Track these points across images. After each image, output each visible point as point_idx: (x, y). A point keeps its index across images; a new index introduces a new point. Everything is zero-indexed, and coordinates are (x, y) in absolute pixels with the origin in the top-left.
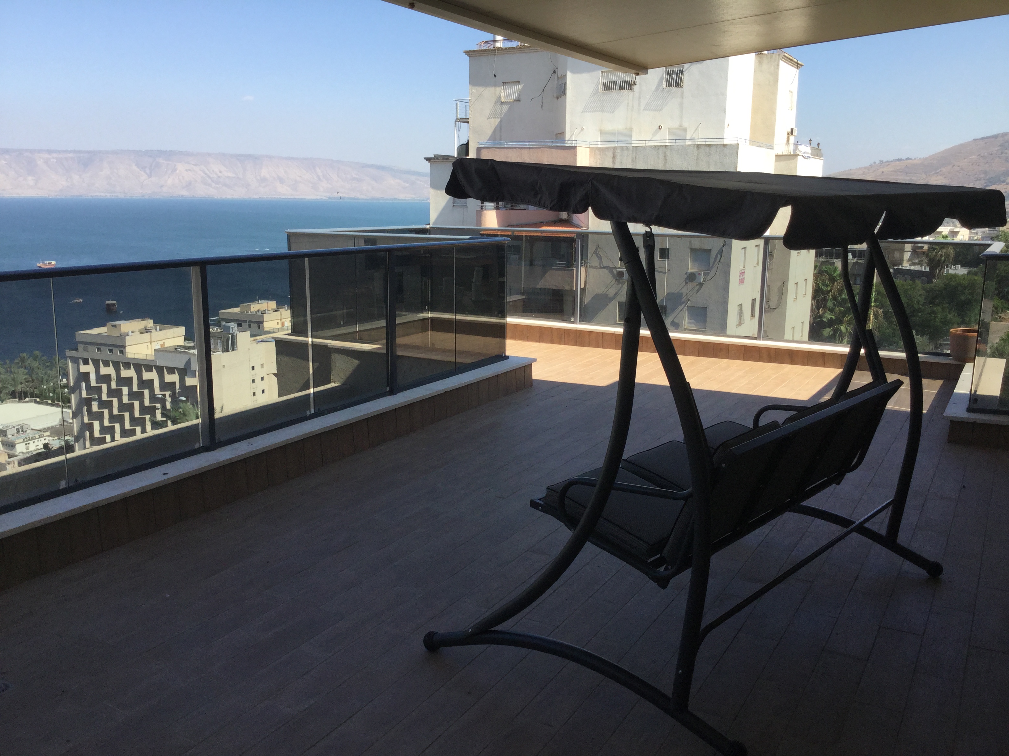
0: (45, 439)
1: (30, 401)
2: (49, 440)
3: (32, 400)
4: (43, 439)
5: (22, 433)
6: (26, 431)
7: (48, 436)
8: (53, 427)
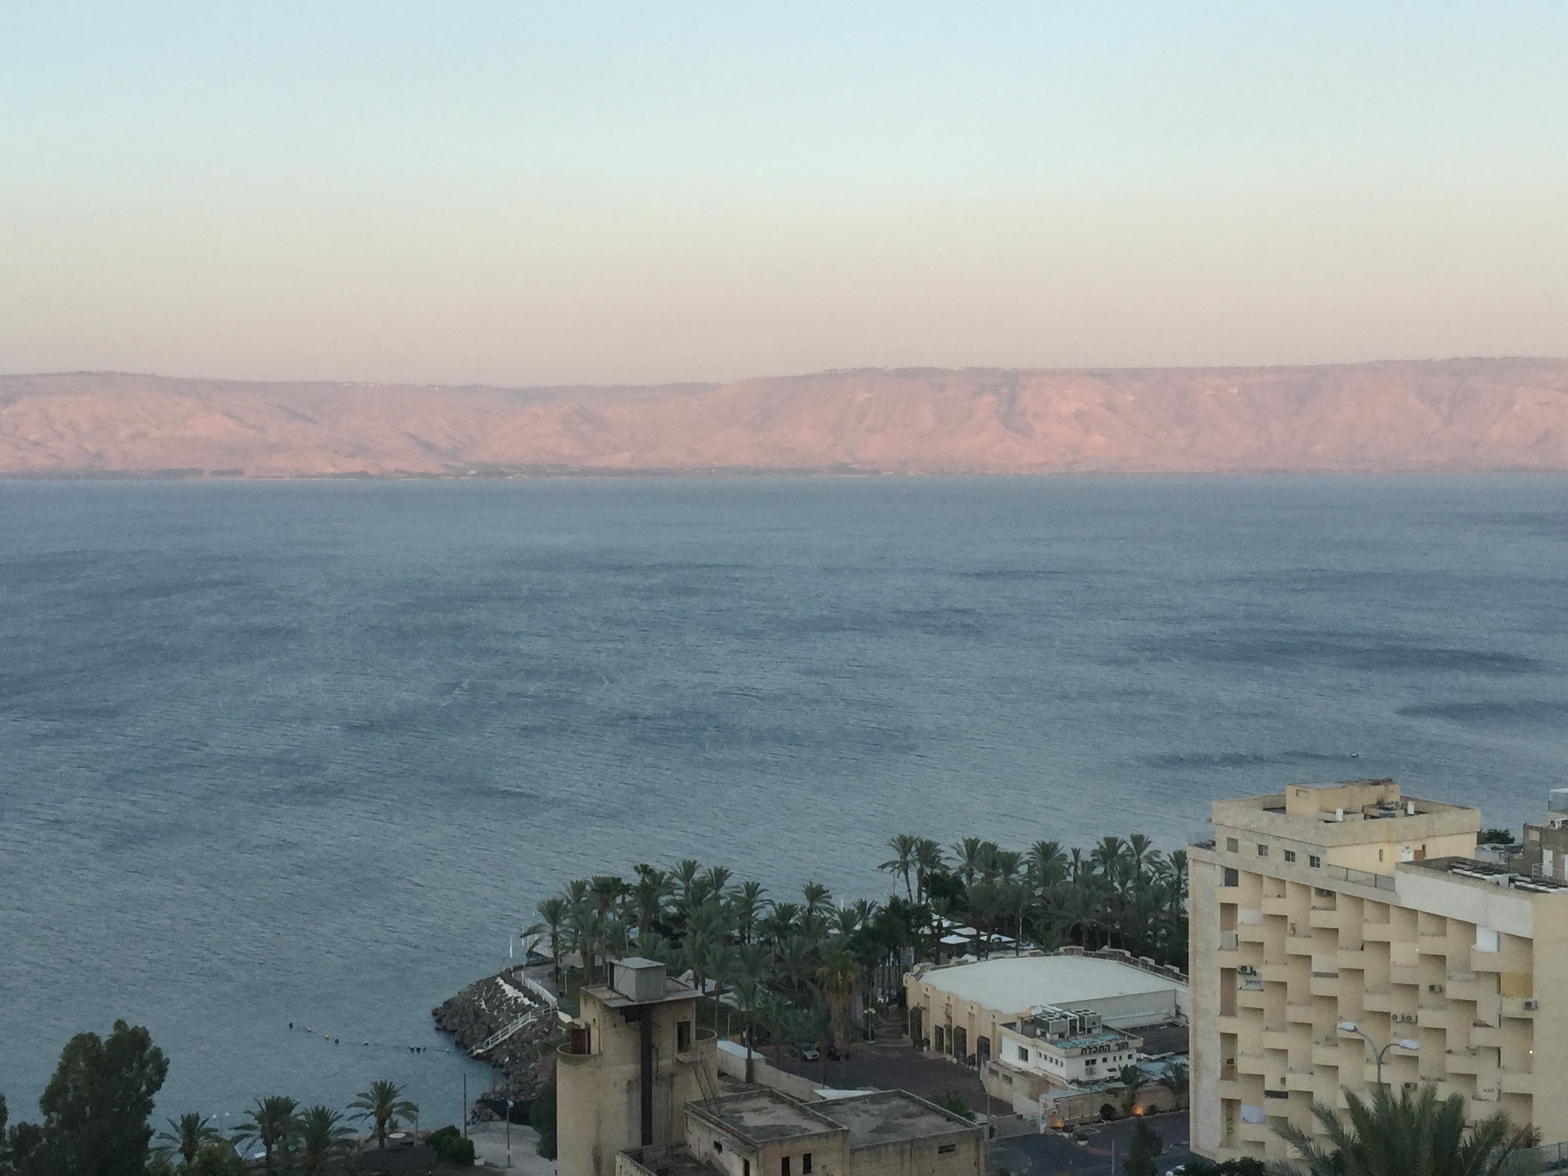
0: (1130, 1057)
1: (1111, 956)
2: (1139, 1060)
3: (1115, 952)
4: (1125, 1054)
5: (1082, 1034)
6: (1089, 1031)
7: (1139, 1050)
8: (1152, 1027)
